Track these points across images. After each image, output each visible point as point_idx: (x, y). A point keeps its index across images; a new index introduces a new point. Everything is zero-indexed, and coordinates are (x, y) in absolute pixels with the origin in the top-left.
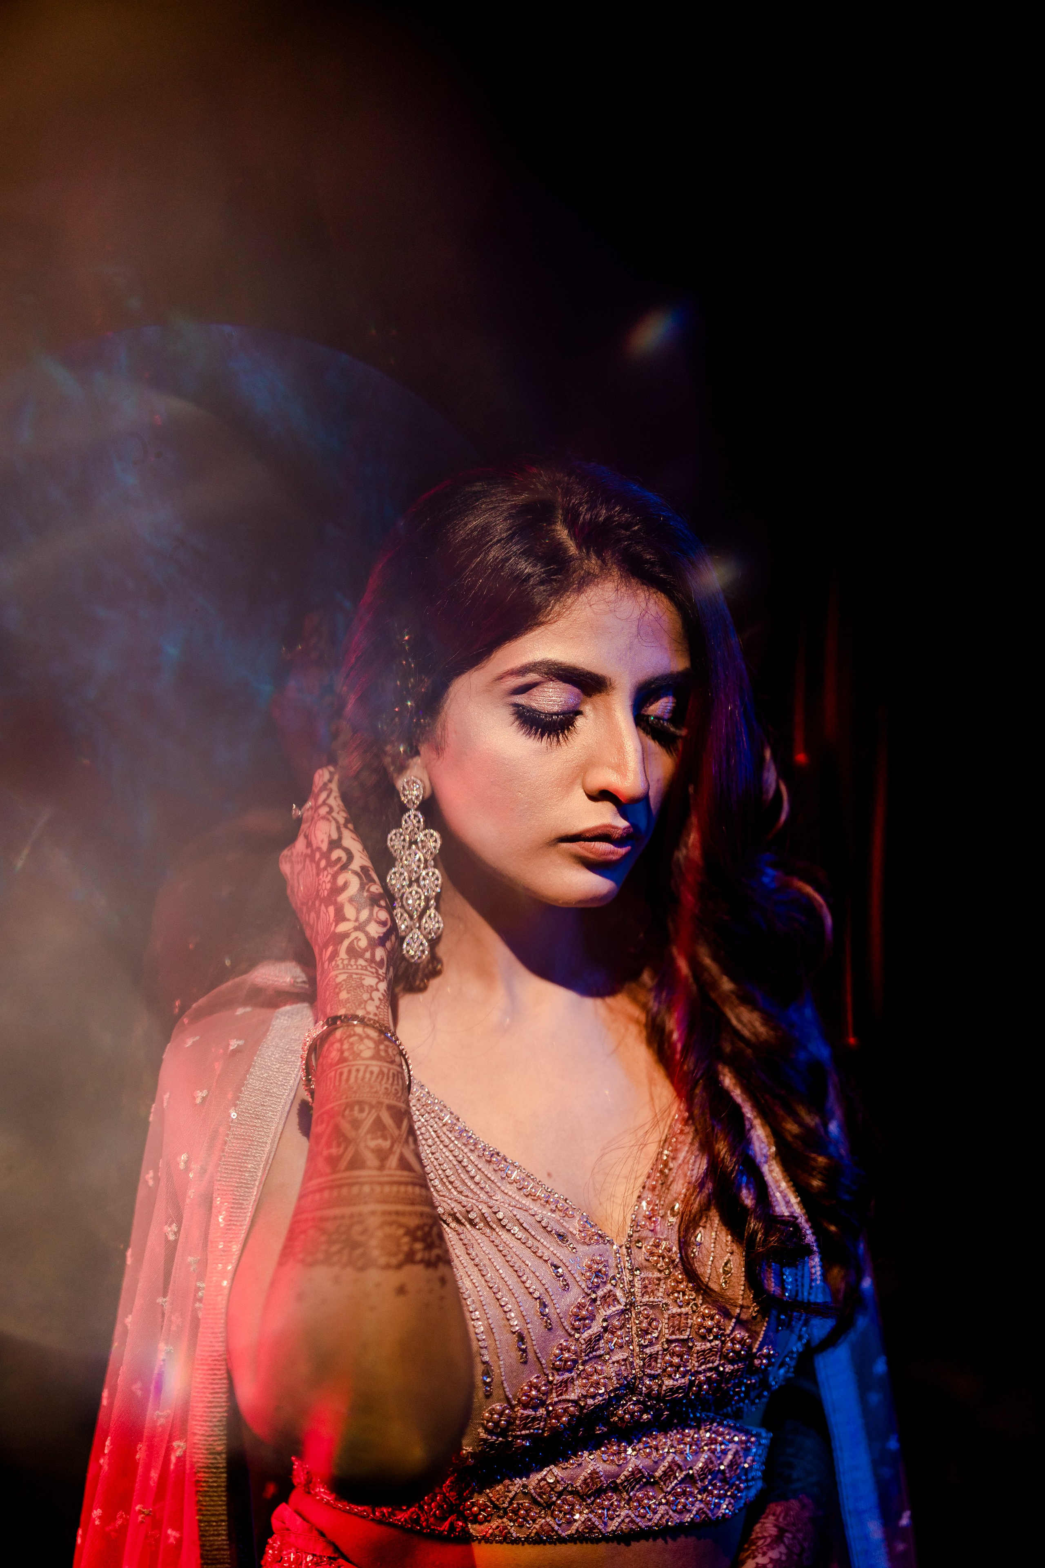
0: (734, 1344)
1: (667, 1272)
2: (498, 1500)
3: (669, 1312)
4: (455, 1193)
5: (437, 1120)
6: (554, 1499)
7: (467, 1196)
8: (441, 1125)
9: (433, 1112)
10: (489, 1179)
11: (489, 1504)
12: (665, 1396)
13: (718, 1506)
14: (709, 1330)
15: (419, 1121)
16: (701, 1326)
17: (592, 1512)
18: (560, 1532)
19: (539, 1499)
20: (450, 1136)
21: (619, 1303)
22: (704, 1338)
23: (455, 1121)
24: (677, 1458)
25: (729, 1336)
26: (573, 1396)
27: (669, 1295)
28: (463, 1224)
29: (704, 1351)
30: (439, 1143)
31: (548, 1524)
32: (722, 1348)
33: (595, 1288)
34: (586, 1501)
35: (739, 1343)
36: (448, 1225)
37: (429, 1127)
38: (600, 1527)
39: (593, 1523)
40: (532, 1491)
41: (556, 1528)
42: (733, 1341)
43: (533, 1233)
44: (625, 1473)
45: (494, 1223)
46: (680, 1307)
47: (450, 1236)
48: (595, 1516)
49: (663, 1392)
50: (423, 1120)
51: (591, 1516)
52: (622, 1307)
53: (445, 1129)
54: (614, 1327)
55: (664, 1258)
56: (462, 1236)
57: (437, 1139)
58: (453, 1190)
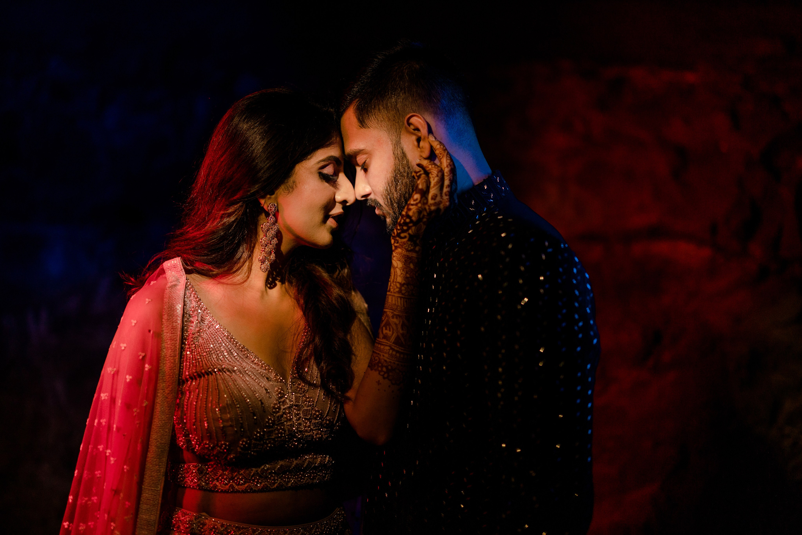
0: (326, 421)
1: (303, 394)
2: (247, 476)
3: (304, 409)
4: (228, 362)
5: (222, 334)
6: (268, 475)
7: (233, 363)
8: (223, 336)
9: (220, 331)
10: (241, 357)
11: (243, 478)
12: (305, 439)
13: (325, 477)
14: (318, 416)
15: (215, 334)
16: (315, 414)
17: (281, 480)
18: (270, 487)
19: (262, 475)
20: (227, 340)
21: (288, 404)
22: (316, 419)
23: (229, 335)
24: (310, 460)
25: (325, 418)
26: (273, 437)
27: (303, 403)
28: (231, 373)
29: (315, 423)
30: (222, 343)
31: (266, 484)
32: (322, 422)
33: (280, 398)
34: (279, 476)
35: (328, 421)
36: (226, 373)
37: (219, 337)
38: (285, 485)
39: (282, 484)
40: (260, 473)
41: (269, 486)
42: (326, 420)
43: (258, 377)
44: (293, 466)
45: (243, 372)
46: (307, 407)
47: (227, 377)
48: (283, 481)
49: (304, 437)
50: (216, 334)
51: (281, 481)
52: (289, 405)
53: (225, 338)
54: (287, 413)
55: (302, 389)
56: (232, 377)
57: (222, 341)
58: (227, 361)
